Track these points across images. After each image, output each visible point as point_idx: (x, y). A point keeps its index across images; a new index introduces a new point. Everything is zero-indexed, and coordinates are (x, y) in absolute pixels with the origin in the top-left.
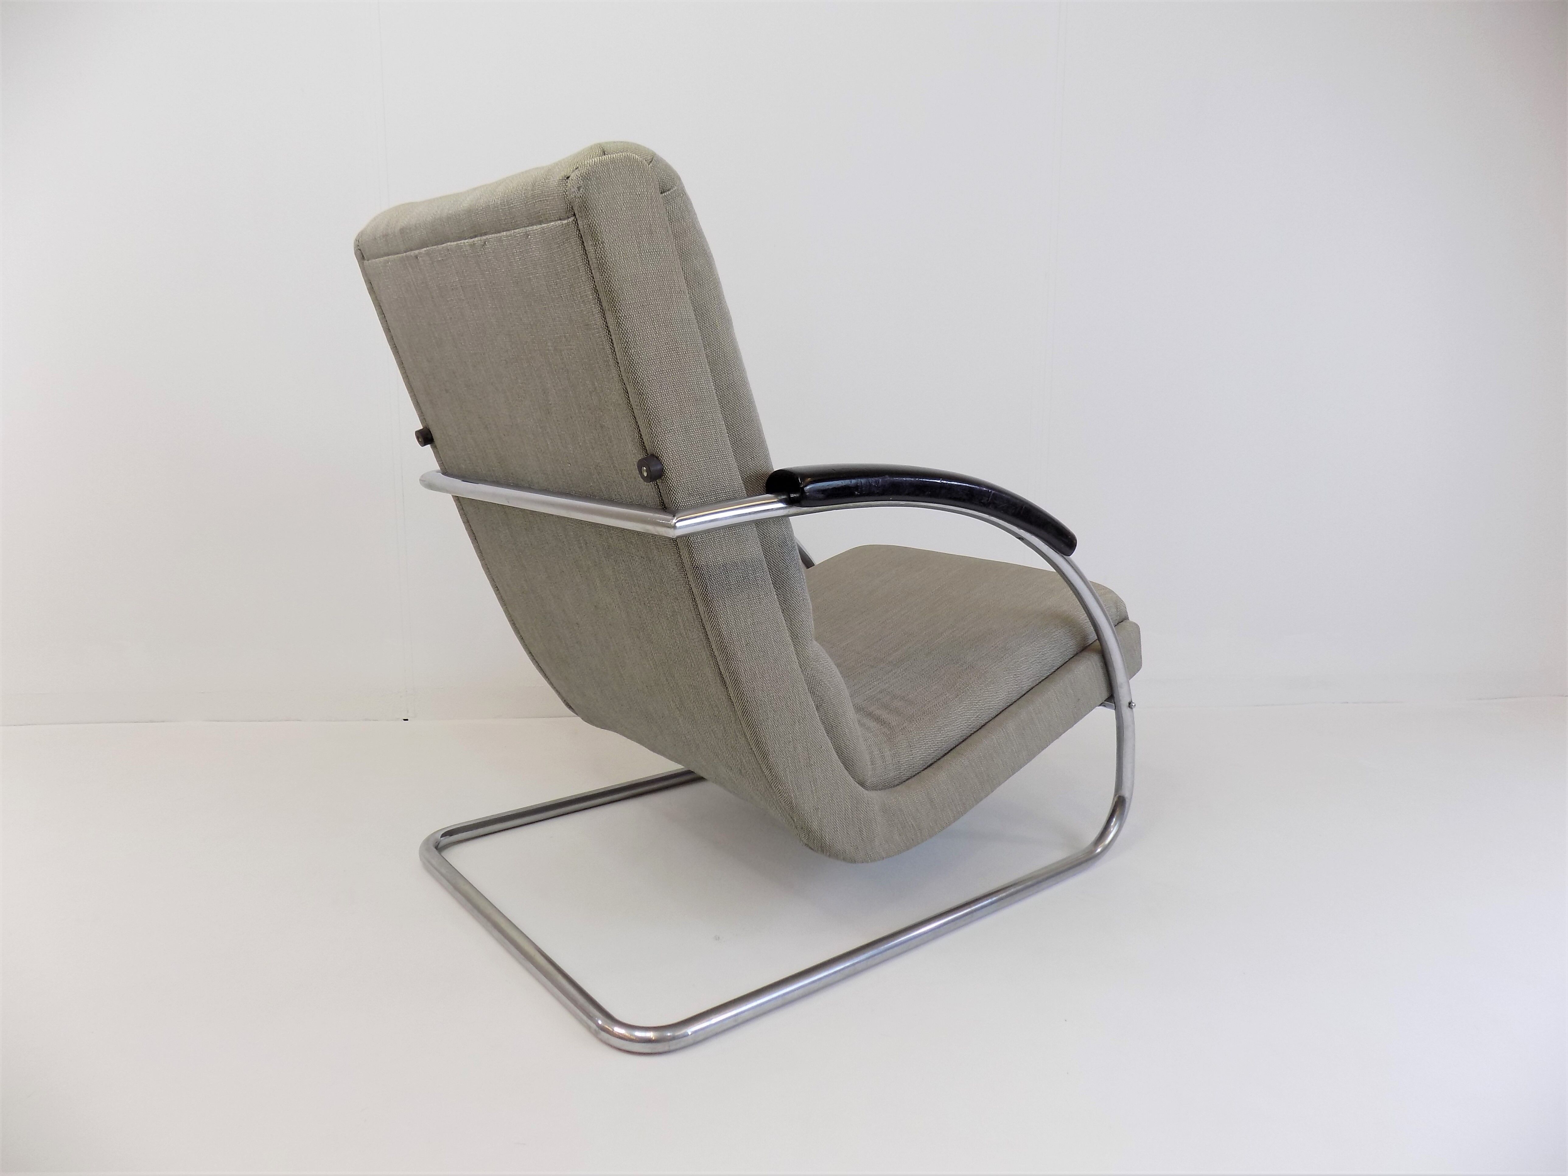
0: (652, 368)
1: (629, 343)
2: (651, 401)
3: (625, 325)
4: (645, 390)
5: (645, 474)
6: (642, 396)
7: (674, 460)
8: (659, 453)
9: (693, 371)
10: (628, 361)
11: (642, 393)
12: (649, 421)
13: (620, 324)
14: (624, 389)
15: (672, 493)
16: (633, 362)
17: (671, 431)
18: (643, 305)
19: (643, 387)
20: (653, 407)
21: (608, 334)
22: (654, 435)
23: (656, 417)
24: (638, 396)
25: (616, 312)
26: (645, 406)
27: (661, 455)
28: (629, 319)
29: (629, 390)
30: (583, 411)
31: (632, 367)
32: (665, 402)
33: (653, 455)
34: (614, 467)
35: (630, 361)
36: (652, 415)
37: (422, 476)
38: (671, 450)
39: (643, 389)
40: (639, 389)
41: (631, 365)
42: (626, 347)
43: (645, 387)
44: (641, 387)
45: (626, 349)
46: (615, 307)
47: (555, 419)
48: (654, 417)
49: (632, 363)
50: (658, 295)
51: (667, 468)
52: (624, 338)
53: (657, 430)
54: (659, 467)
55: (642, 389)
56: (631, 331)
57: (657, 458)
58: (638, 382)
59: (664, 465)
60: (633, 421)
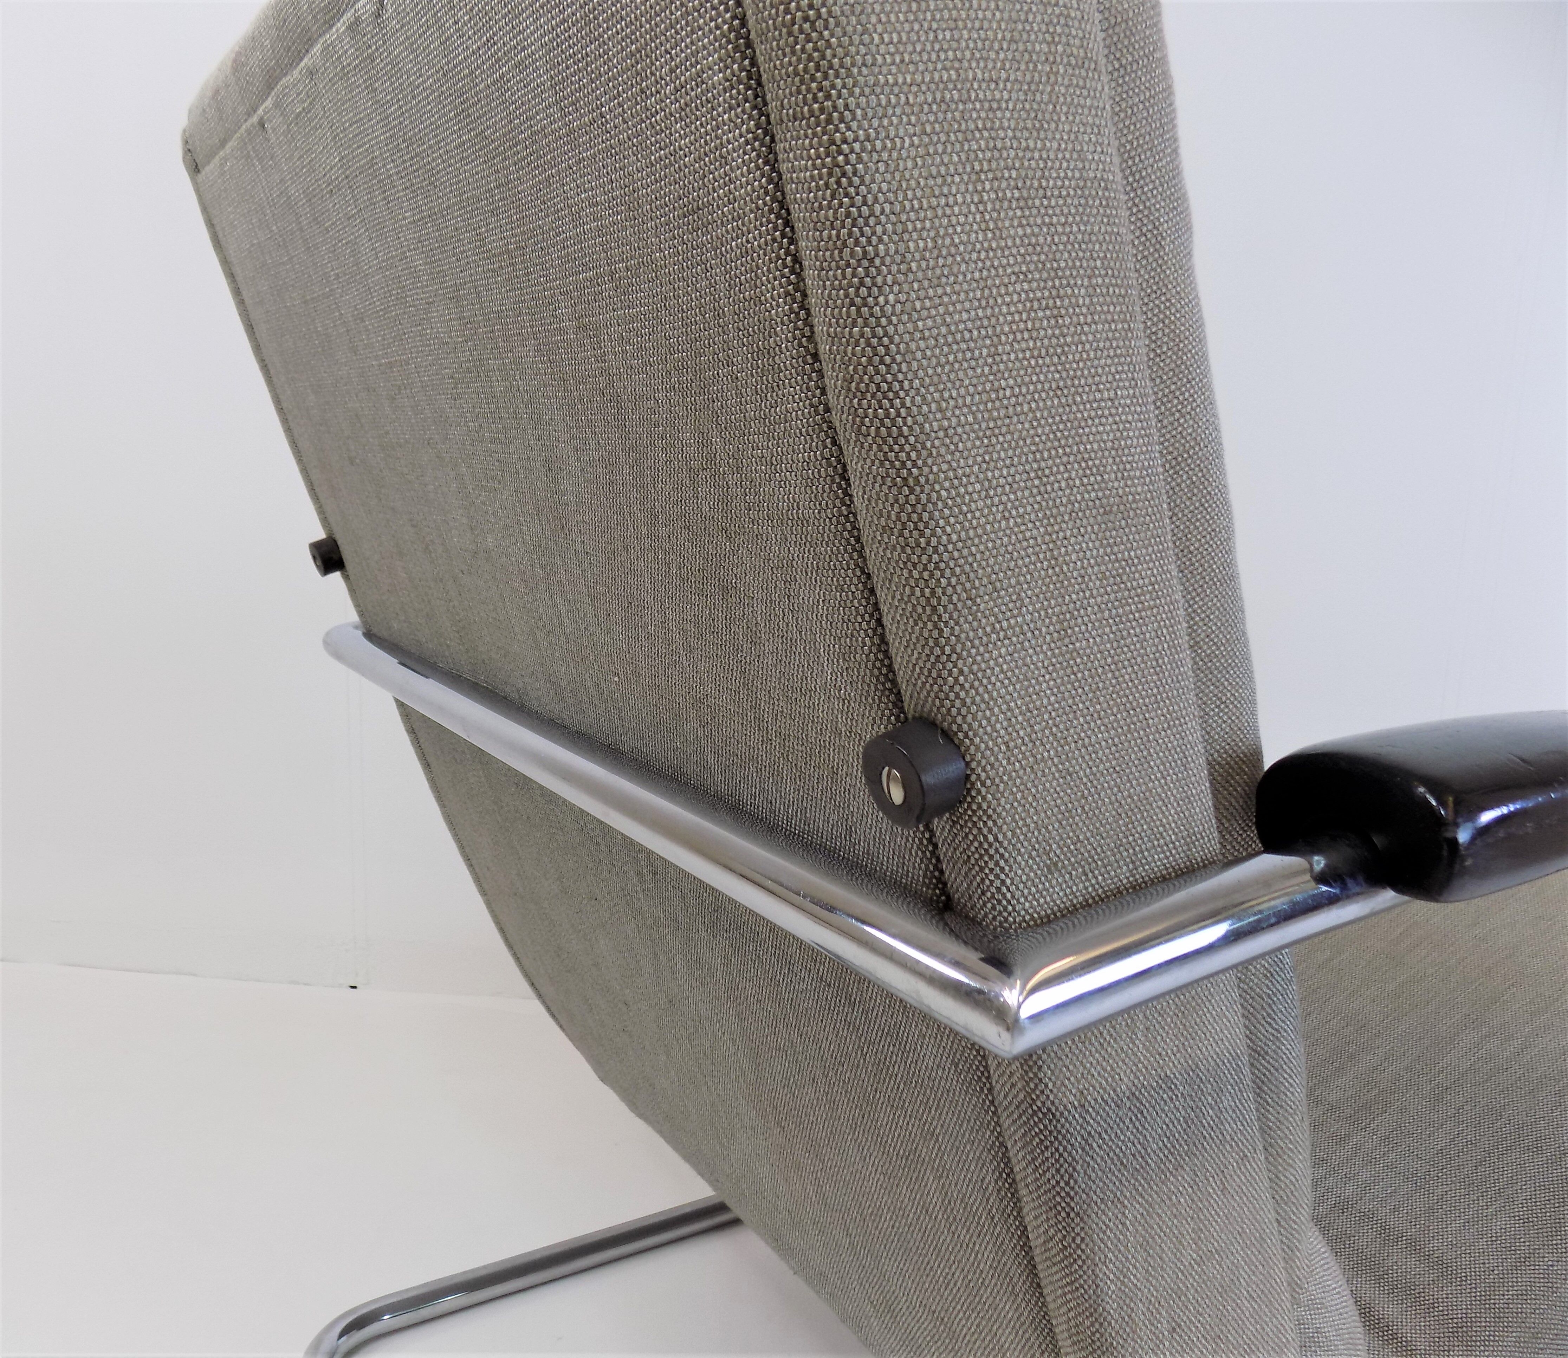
0: (961, 374)
1: (877, 261)
2: (947, 512)
3: (867, 178)
4: (926, 470)
5: (897, 795)
6: (912, 492)
7: (1012, 744)
8: (959, 719)
9: (1106, 395)
10: (869, 344)
11: (916, 479)
12: (933, 592)
13: (844, 174)
14: (829, 465)
15: (991, 865)
16: (887, 348)
17: (1010, 633)
18: (943, 100)
19: (919, 456)
20: (954, 537)
21: (783, 236)
22: (948, 649)
23: (963, 578)
24: (894, 490)
25: (829, 121)
26: (922, 535)
27: (965, 727)
28: (885, 155)
29: (855, 467)
30: (663, 531)
31: (882, 368)
32: (999, 516)
33: (928, 724)
34: (759, 719)
35: (874, 341)
36: (948, 573)
37: (328, 634)
38: (1004, 707)
39: (920, 463)
40: (903, 464)
41: (877, 359)
42: (862, 283)
43: (930, 455)
44: (913, 455)
45: (863, 291)
46: (828, 97)
47: (579, 547)
48: (954, 581)
49: (881, 350)
50: (1003, 62)
51: (983, 775)
52: (857, 243)
53: (962, 631)
54: (953, 769)
55: (915, 465)
56: (887, 207)
57: (948, 736)
58: (901, 434)
59: (974, 765)
60: (857, 588)
